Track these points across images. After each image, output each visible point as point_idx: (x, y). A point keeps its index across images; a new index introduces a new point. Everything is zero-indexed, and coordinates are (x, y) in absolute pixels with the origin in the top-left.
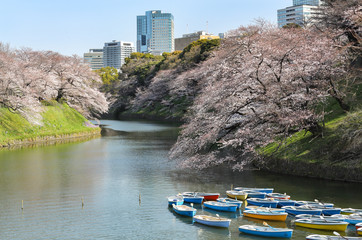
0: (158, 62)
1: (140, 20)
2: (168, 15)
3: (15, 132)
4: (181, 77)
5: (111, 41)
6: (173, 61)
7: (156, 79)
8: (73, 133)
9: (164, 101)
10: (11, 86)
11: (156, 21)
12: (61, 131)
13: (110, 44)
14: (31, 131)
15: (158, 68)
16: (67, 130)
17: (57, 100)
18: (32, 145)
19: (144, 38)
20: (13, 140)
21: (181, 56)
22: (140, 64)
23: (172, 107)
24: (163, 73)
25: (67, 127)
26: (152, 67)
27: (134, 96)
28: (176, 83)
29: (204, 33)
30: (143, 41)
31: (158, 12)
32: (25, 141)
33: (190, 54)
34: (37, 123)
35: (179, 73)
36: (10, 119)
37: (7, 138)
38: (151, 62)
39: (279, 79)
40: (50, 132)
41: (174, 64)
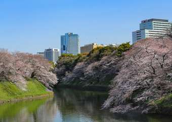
0: (76, 58)
1: (62, 38)
2: (76, 35)
3: (13, 94)
4: (90, 66)
5: (48, 49)
6: (84, 58)
7: (76, 67)
8: (41, 95)
9: (81, 78)
10: (11, 71)
11: (71, 38)
12: (35, 94)
13: (47, 50)
14: (21, 94)
15: (76, 61)
16: (38, 93)
17: (32, 77)
18: (21, 101)
19: (64, 46)
20: (12, 98)
21: (89, 55)
22: (66, 60)
23: (85, 81)
24: (80, 64)
25: (38, 92)
26: (73, 61)
27: (65, 76)
28: (87, 69)
29: (95, 44)
30: (64, 48)
31: (71, 34)
32: (18, 99)
33: (94, 54)
34: (24, 89)
35: (89, 64)
36: (10, 87)
37: (10, 97)
38: (72, 58)
39: (162, 66)
40: (30, 94)
41: (85, 59)
